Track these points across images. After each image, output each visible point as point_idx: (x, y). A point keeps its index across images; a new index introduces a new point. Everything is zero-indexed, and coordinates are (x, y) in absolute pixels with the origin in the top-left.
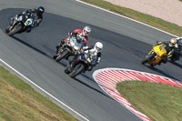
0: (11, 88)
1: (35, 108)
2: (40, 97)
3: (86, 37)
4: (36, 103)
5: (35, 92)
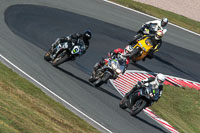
0: (20, 92)
1: (46, 114)
2: (51, 103)
3: (127, 57)
4: (47, 109)
5: (46, 97)
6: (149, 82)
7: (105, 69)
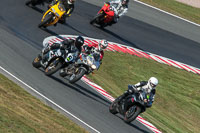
6: (141, 86)
7: (80, 65)
